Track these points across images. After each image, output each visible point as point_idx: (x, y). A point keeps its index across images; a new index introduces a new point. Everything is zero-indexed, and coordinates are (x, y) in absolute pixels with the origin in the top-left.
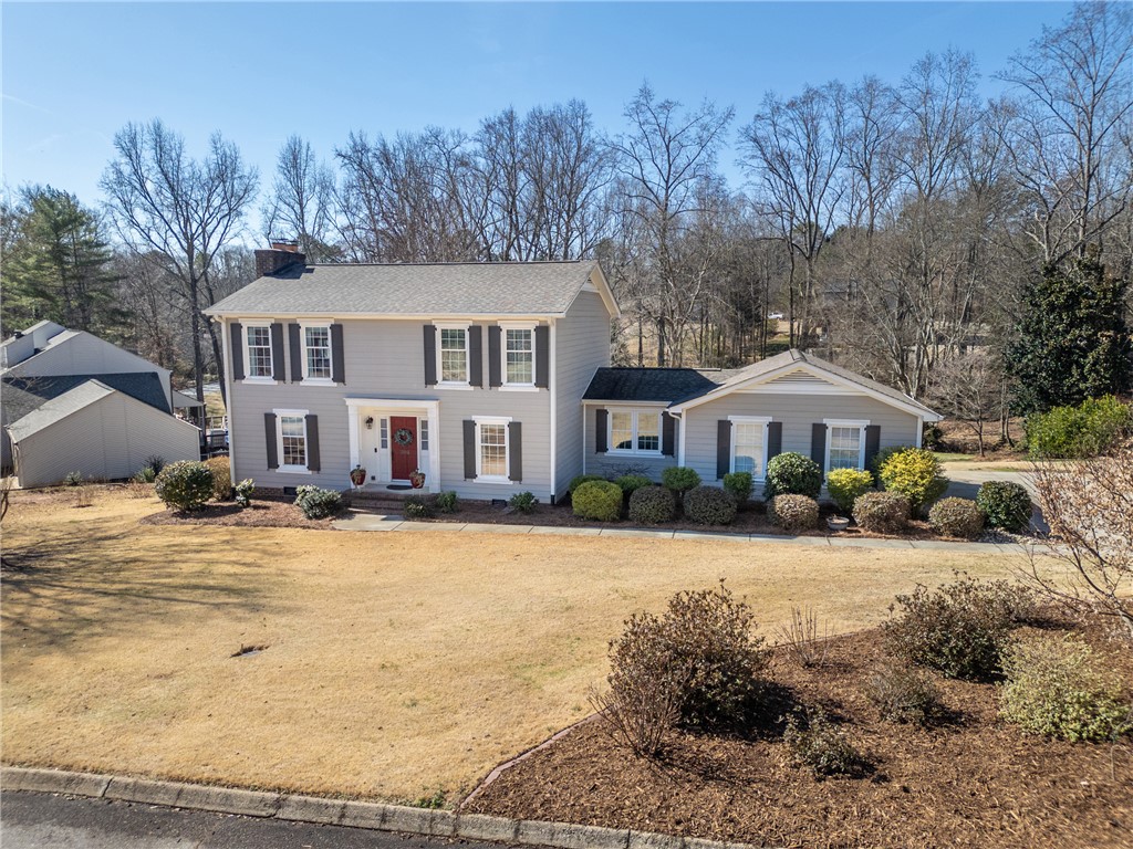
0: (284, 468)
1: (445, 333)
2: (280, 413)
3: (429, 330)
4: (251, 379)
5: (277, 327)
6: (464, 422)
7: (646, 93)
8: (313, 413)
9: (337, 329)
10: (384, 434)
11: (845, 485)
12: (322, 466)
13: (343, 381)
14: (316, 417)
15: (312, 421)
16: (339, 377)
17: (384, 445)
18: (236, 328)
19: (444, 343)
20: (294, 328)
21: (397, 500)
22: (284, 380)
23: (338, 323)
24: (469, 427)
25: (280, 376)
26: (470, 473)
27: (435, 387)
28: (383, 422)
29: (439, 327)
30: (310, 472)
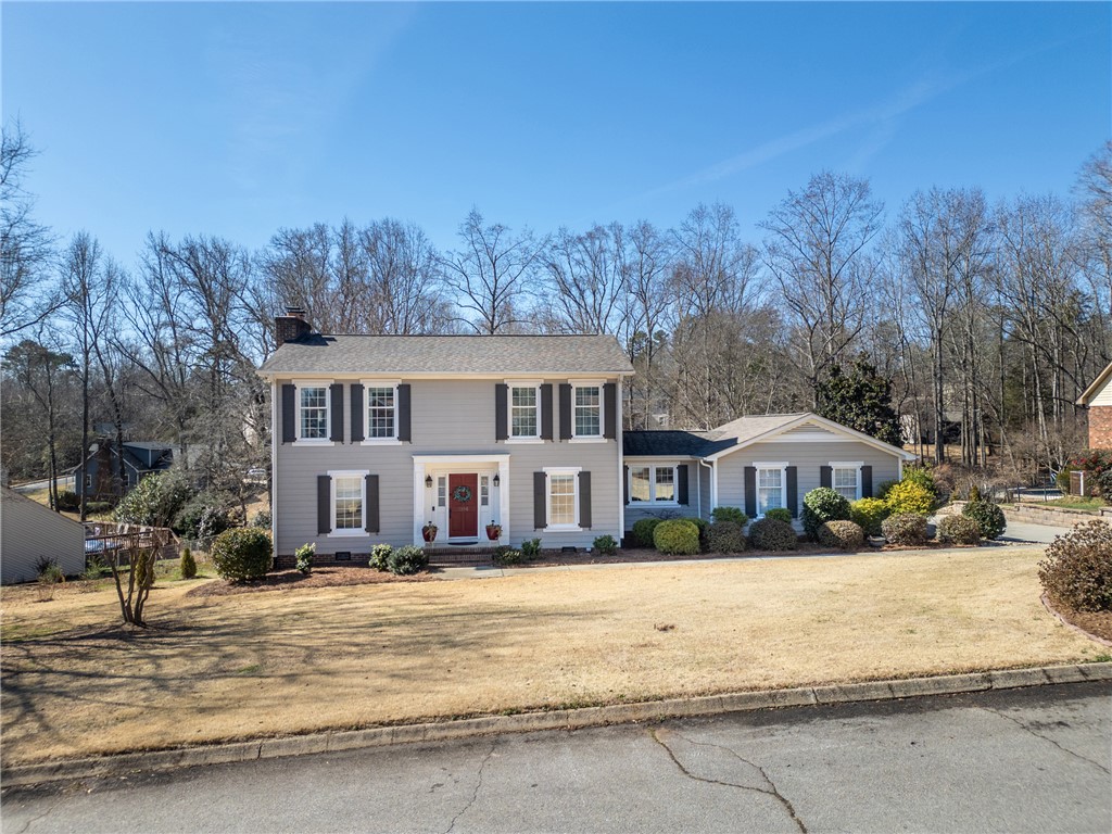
0: (336, 533)
1: (515, 392)
2: (335, 475)
3: (501, 389)
4: (301, 442)
5: (337, 389)
6: (535, 474)
7: (475, 218)
8: (374, 473)
9: (405, 389)
10: (441, 492)
11: (869, 512)
12: (381, 526)
13: (409, 440)
14: (377, 477)
15: (373, 482)
16: (405, 435)
17: (442, 503)
18: (288, 390)
19: (516, 402)
20: (357, 389)
21: (474, 553)
22: (342, 440)
23: (405, 383)
24: (539, 479)
25: (337, 436)
26: (540, 522)
27: (506, 442)
28: (442, 480)
29: (511, 386)
30: (368, 534)
